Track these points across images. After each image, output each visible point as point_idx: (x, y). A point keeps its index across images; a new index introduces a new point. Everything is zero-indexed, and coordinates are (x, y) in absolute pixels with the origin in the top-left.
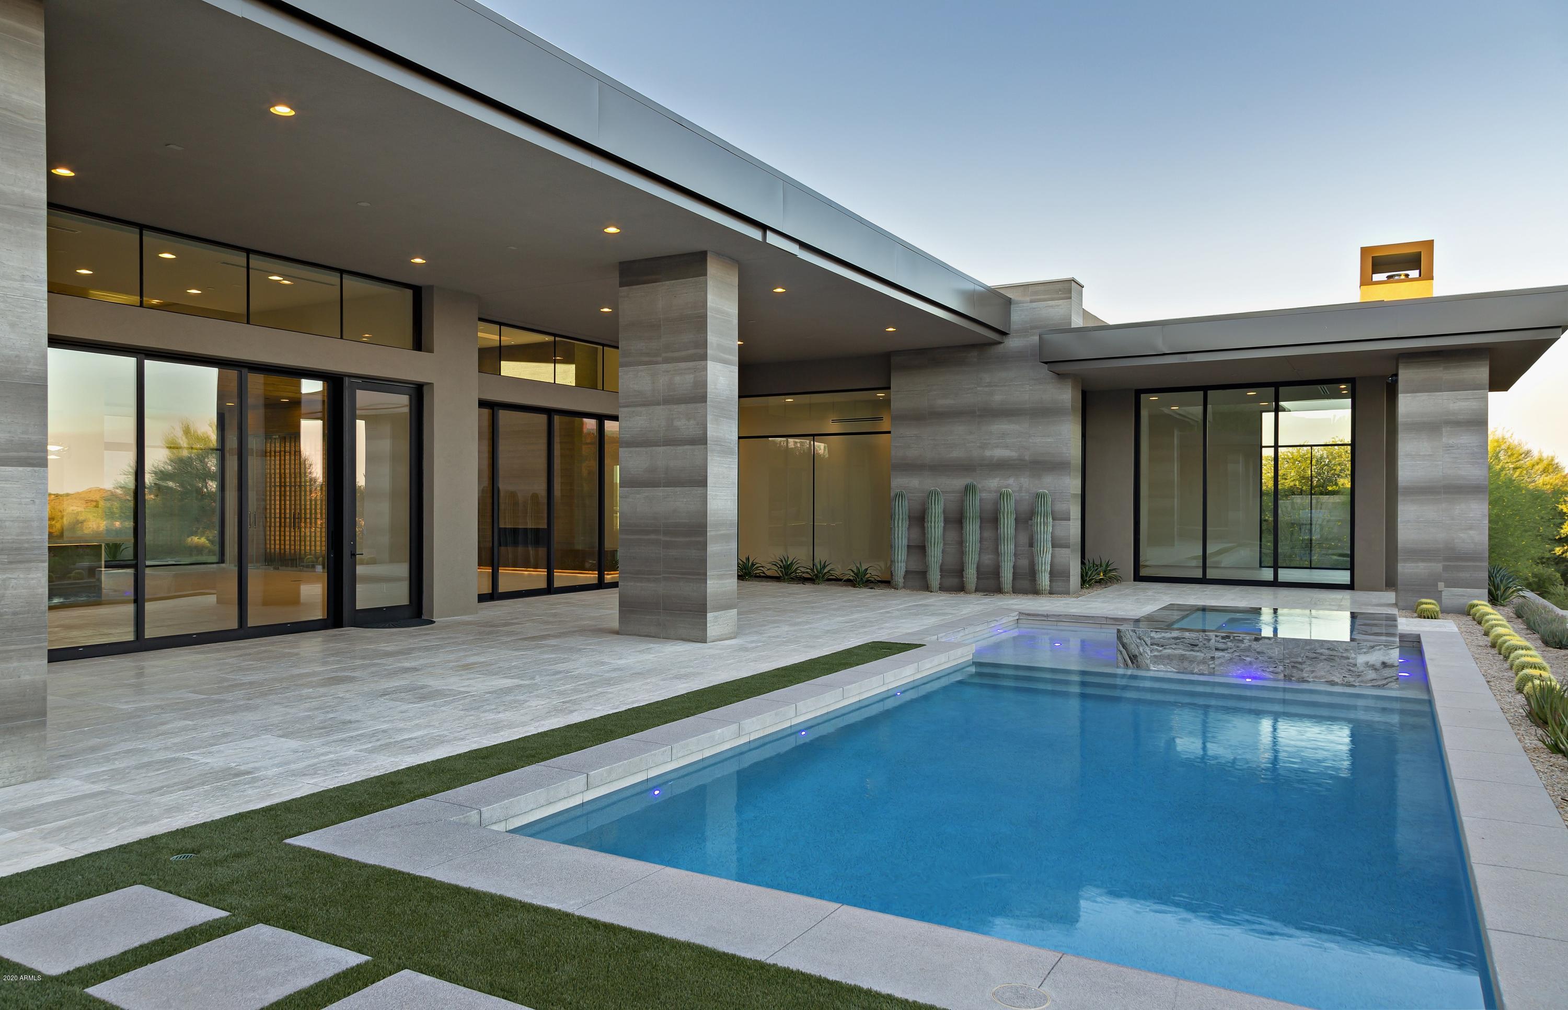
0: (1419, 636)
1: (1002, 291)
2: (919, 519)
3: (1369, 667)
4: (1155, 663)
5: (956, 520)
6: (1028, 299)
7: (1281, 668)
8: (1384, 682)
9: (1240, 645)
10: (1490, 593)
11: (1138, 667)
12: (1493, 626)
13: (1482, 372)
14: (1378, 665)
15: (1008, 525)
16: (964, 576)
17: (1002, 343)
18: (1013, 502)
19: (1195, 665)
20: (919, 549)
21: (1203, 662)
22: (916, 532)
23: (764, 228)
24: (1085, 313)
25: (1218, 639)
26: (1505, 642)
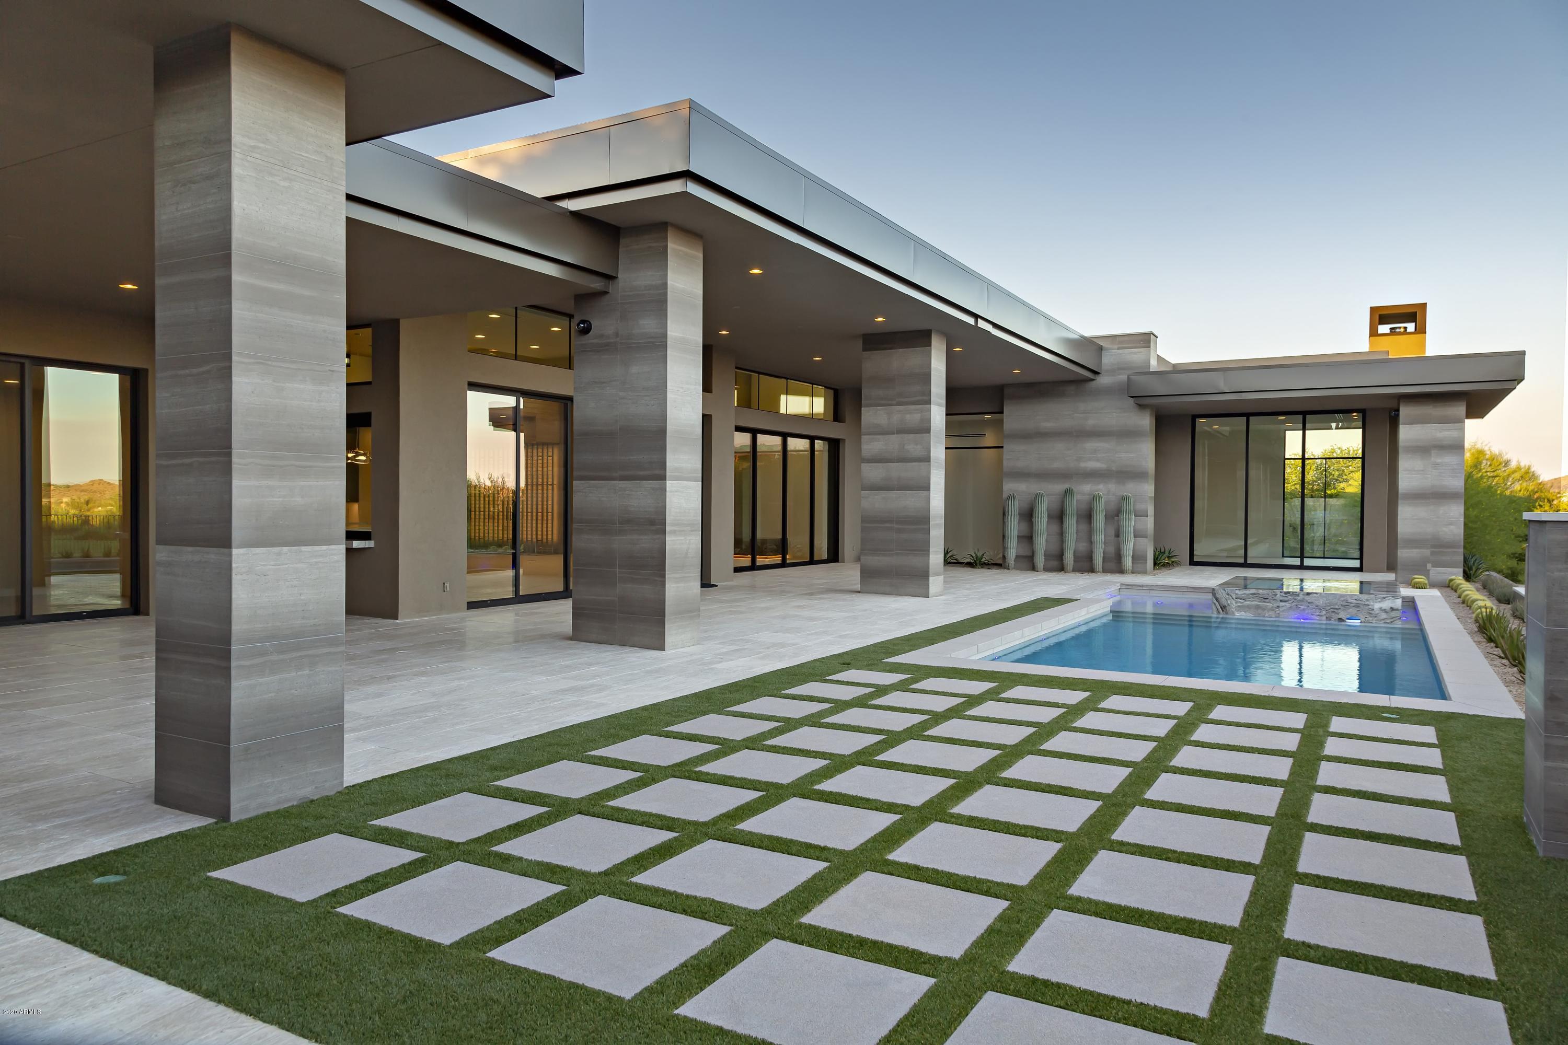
0: (1413, 597)
1: (1095, 340)
2: (1028, 515)
3: (1382, 610)
4: (1238, 611)
5: (1059, 516)
6: (1116, 347)
7: (1324, 612)
8: (1392, 620)
9: (1296, 598)
10: (1464, 572)
11: (1227, 613)
12: (1464, 591)
13: (1461, 409)
14: (1388, 609)
15: (1099, 520)
16: (1064, 559)
17: (1094, 380)
18: (1103, 502)
19: (1266, 611)
20: (1028, 538)
21: (1272, 609)
22: (1024, 526)
23: (976, 316)
24: (1160, 359)
25: (1282, 594)
26: (1470, 598)
